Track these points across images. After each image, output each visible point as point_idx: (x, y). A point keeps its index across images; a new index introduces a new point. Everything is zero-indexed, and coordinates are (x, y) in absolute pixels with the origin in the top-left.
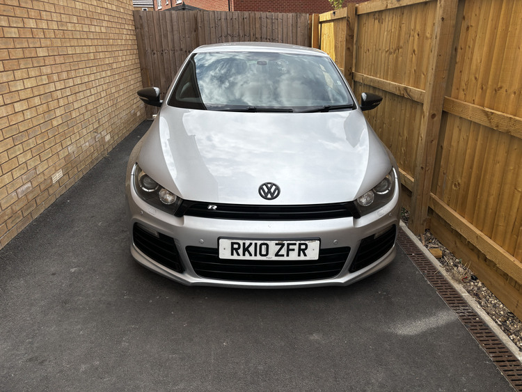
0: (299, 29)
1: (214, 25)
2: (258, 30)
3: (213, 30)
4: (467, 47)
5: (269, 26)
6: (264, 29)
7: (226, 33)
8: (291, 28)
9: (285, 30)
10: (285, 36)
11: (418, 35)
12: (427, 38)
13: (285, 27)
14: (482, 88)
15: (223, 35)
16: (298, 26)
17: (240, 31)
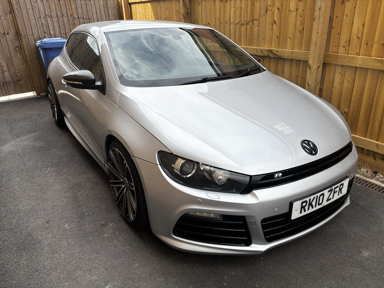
0: (110, 10)
1: (31, 7)
2: (74, 11)
3: (30, 11)
4: (345, 15)
5: (84, 7)
6: (80, 10)
7: (44, 14)
8: (103, 9)
9: (98, 10)
10: (99, 16)
11: (278, 9)
12: (290, 11)
13: (97, 8)
14: (367, 44)
15: (42, 16)
16: (109, 6)
17: (58, 12)
